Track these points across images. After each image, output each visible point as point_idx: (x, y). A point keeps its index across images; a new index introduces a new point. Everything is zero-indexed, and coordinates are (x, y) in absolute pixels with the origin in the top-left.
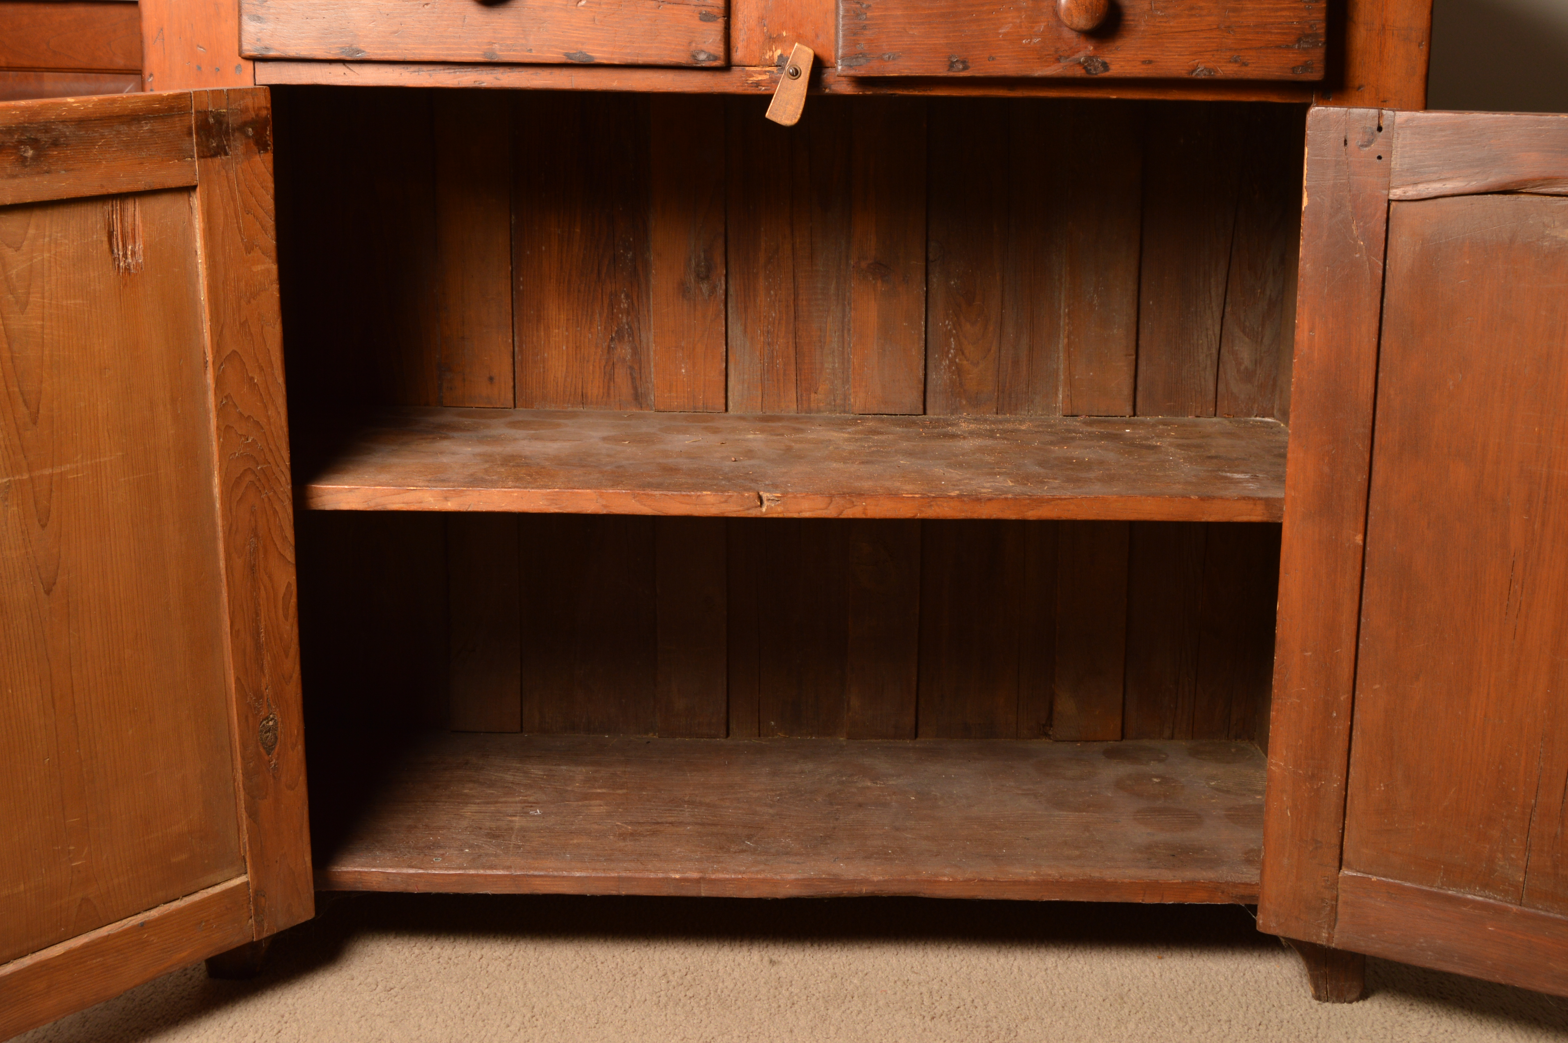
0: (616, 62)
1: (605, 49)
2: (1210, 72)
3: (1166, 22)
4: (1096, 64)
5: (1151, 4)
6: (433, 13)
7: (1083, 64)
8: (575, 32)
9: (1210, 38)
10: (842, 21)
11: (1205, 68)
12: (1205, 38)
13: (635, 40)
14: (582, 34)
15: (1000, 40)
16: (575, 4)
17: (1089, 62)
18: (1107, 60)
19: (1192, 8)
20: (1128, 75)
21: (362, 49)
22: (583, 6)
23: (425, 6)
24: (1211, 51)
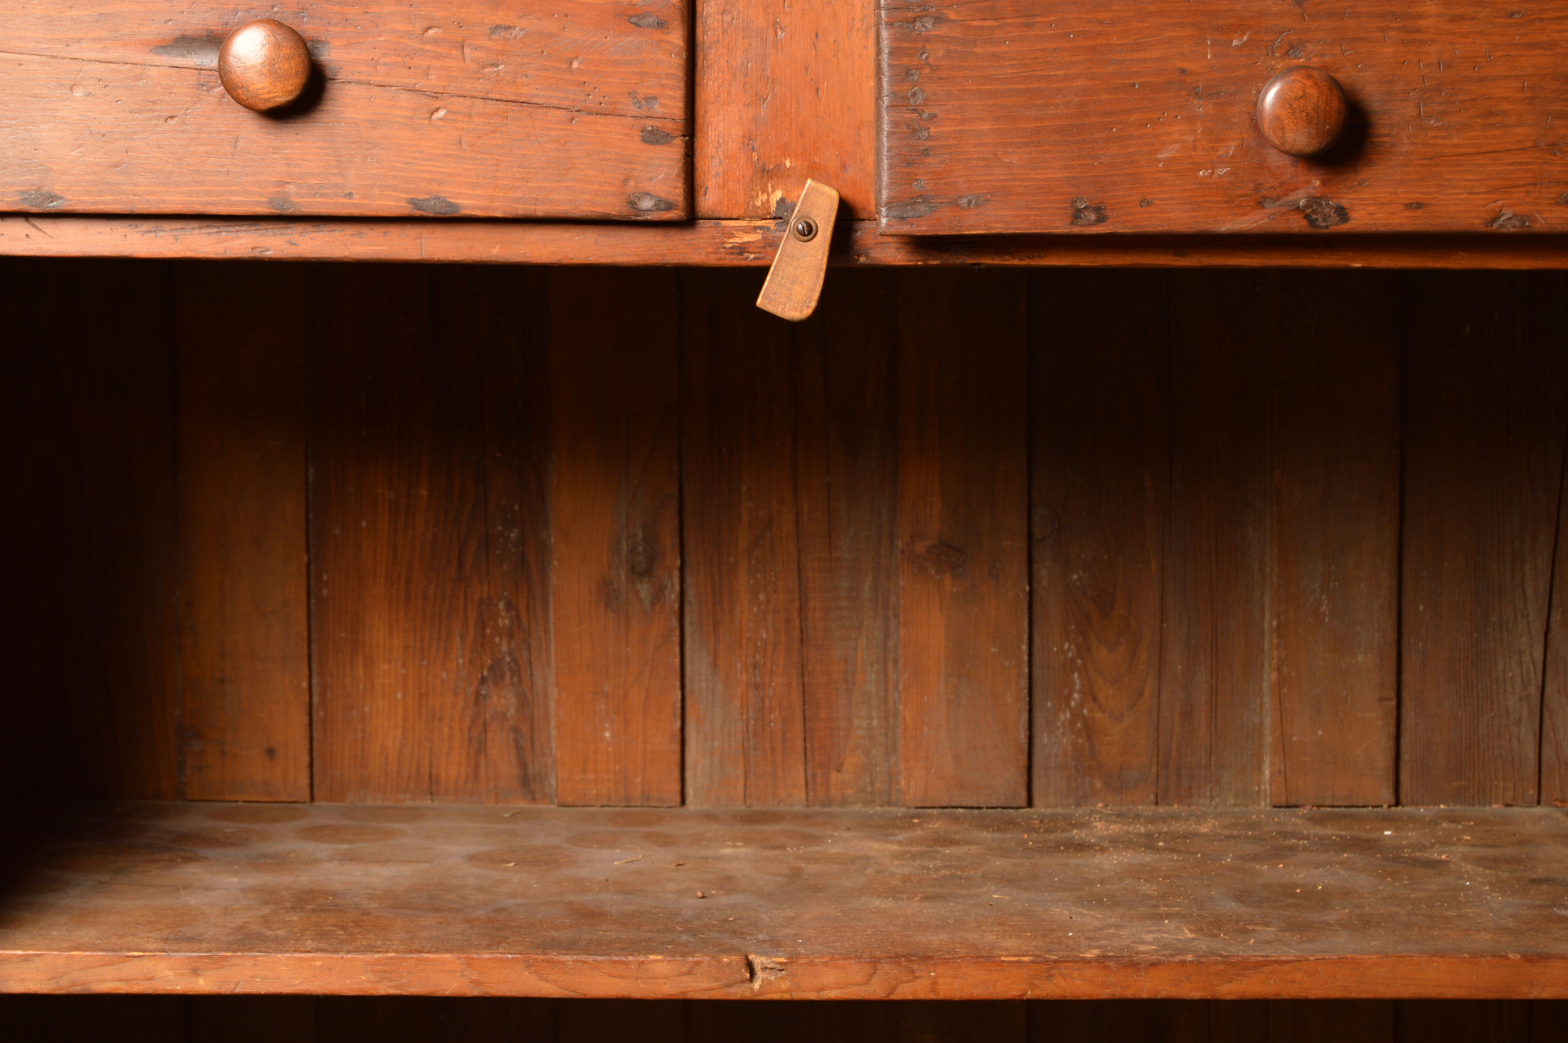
0: (498, 214)
1: (478, 192)
2: (1523, 222)
3: (1445, 138)
4: (1327, 210)
5: (1419, 107)
6: (183, 132)
7: (1305, 211)
8: (427, 163)
9: (1521, 164)
10: (888, 141)
11: (1515, 215)
12: (1512, 164)
13: (530, 176)
14: (440, 167)
15: (1160, 171)
16: (427, 115)
17: (1315, 207)
18: (1345, 203)
19: (1490, 114)
20: (1382, 229)
21: (59, 194)
22: (440, 119)
23: (169, 120)
24: (1524, 186)
